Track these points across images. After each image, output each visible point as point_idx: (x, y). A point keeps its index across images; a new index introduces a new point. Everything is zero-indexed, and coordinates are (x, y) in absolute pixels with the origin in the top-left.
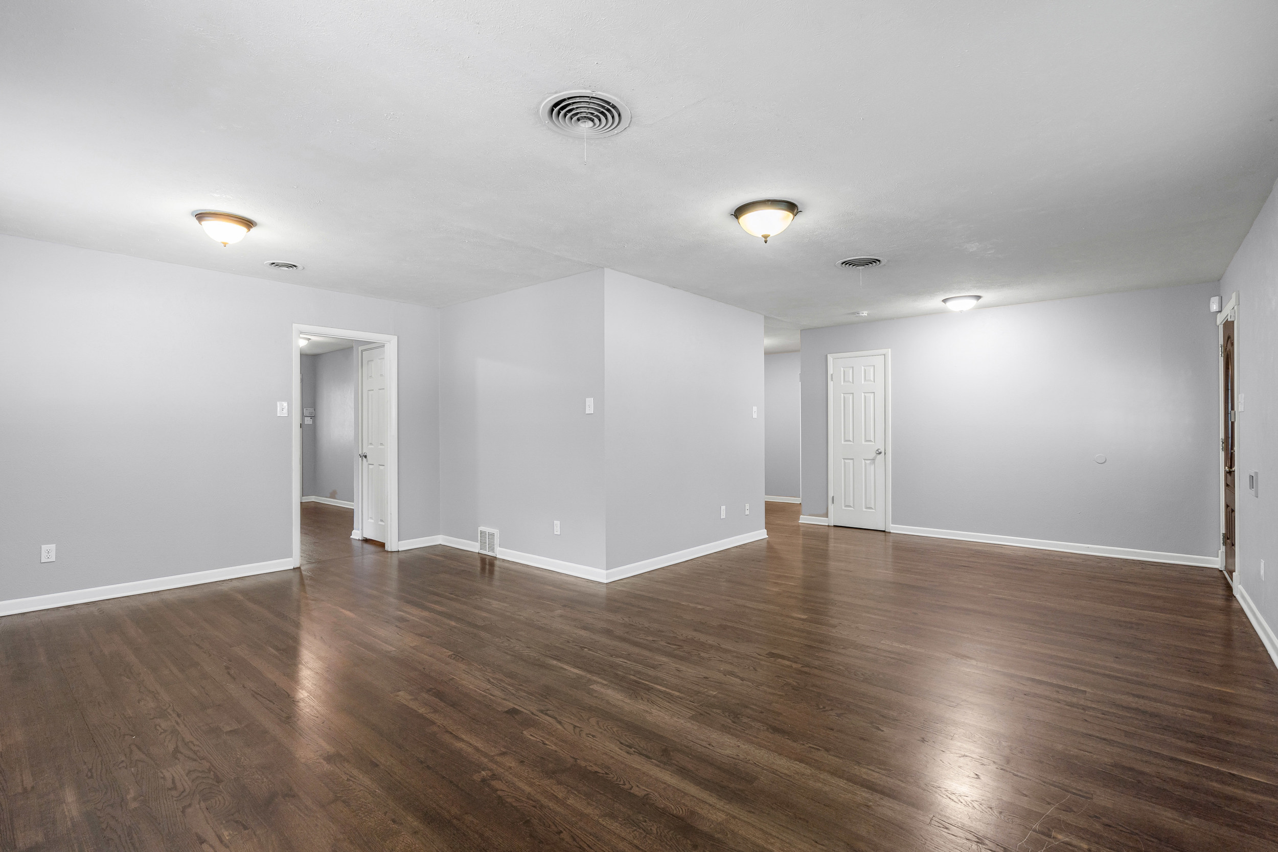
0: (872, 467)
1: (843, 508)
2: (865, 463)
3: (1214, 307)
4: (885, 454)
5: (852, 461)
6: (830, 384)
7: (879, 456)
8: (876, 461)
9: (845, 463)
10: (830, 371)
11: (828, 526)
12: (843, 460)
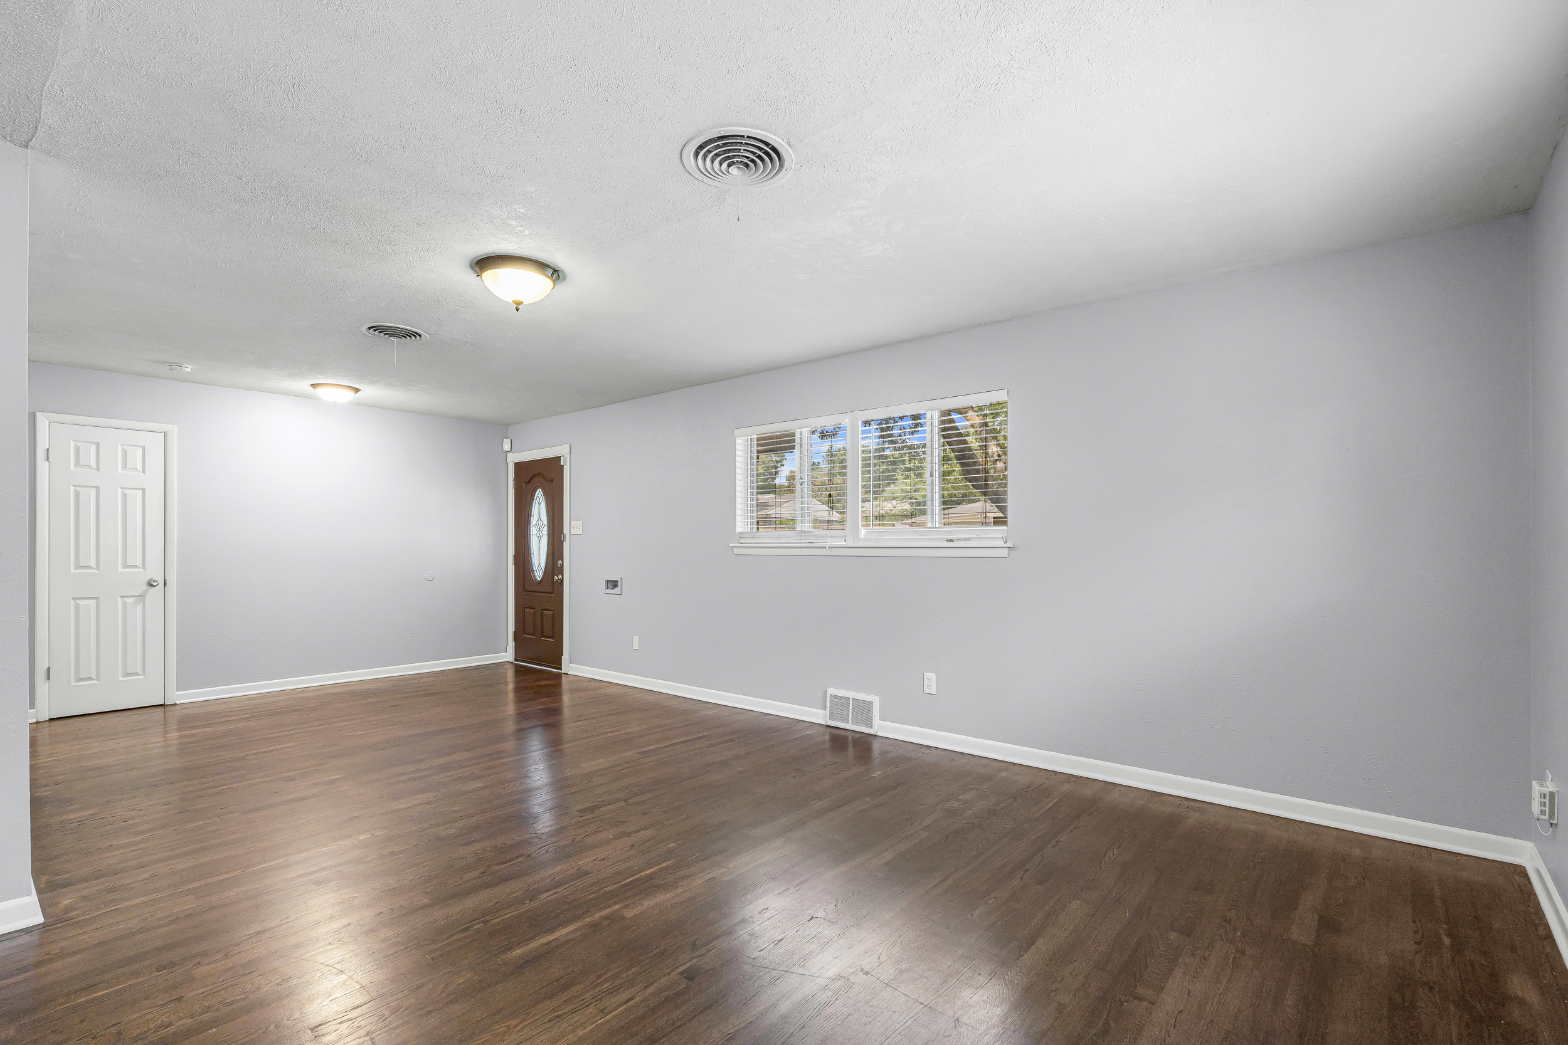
0: (139, 608)
1: (74, 684)
2: (125, 604)
3: (507, 447)
4: (165, 584)
5: (94, 601)
6: (42, 466)
7: (152, 590)
8: (148, 600)
9: (77, 607)
10: (42, 443)
11: (37, 723)
12: (72, 601)
